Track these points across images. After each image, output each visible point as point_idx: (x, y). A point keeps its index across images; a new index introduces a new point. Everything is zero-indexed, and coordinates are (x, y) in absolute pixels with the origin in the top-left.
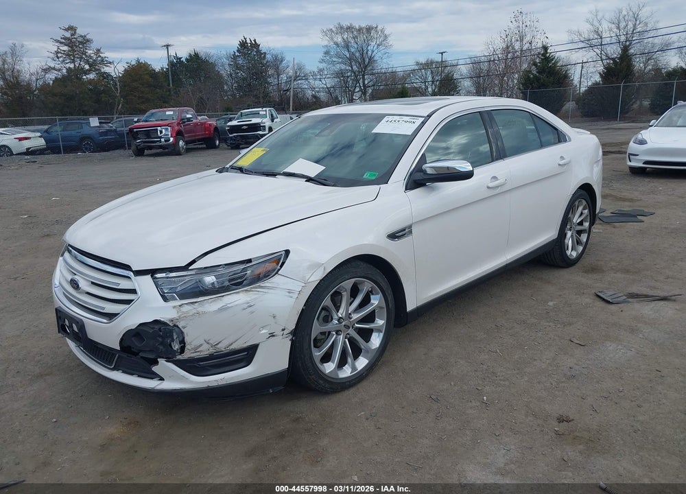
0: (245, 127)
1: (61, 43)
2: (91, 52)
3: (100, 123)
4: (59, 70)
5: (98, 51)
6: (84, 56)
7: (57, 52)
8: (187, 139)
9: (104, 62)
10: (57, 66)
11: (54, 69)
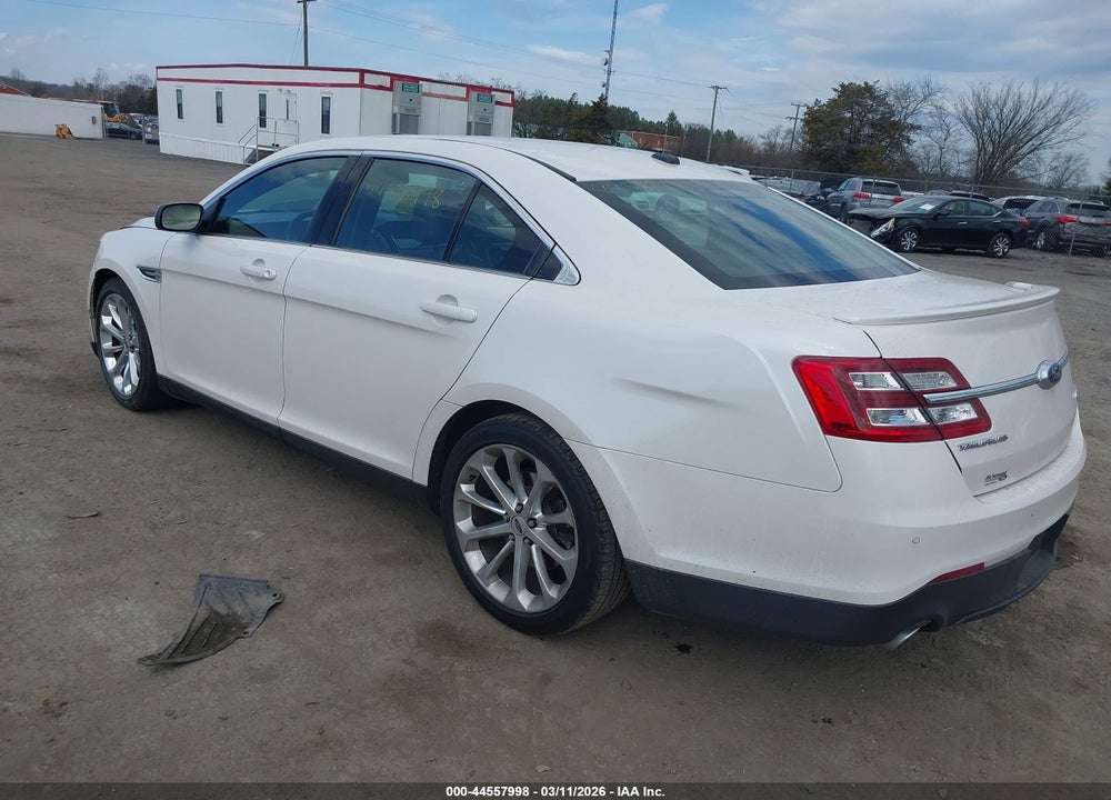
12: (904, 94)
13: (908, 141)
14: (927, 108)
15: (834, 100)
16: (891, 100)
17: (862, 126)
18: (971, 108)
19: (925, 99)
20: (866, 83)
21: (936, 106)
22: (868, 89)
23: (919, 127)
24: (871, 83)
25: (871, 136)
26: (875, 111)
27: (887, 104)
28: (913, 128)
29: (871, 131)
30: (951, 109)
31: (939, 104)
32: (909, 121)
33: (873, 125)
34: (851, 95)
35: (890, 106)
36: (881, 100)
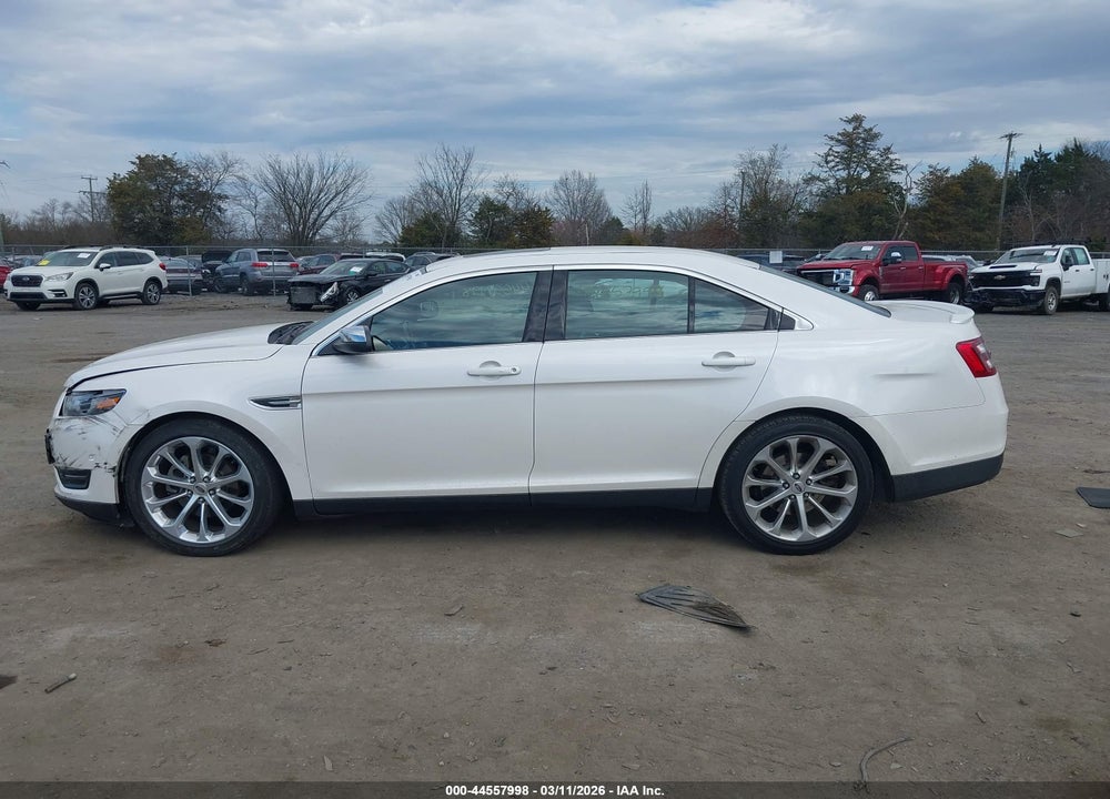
0: (1001, 277)
1: (838, 141)
2: (876, 152)
3: (784, 259)
4: (823, 181)
5: (888, 150)
6: (863, 159)
7: (828, 155)
8: (882, 291)
9: (891, 167)
10: (823, 176)
11: (818, 178)
12: (205, 166)
13: (220, 209)
14: (229, 179)
15: (132, 172)
16: (192, 172)
17: (171, 197)
18: (271, 177)
19: (226, 170)
20: (164, 156)
21: (239, 178)
22: (168, 162)
23: (227, 197)
24: (169, 156)
25: (184, 207)
26: (180, 183)
27: (191, 176)
28: (220, 197)
29: (181, 203)
30: (252, 179)
31: (240, 174)
32: (217, 191)
33: (182, 196)
34: (152, 168)
35: (195, 178)
36: (183, 171)
